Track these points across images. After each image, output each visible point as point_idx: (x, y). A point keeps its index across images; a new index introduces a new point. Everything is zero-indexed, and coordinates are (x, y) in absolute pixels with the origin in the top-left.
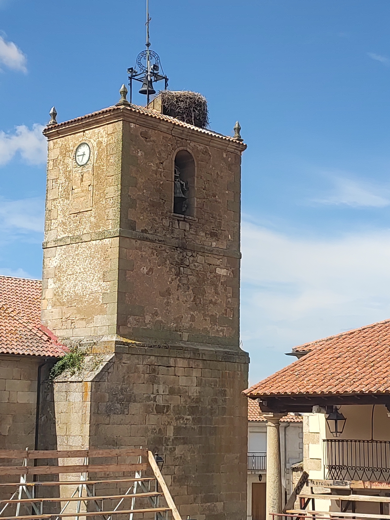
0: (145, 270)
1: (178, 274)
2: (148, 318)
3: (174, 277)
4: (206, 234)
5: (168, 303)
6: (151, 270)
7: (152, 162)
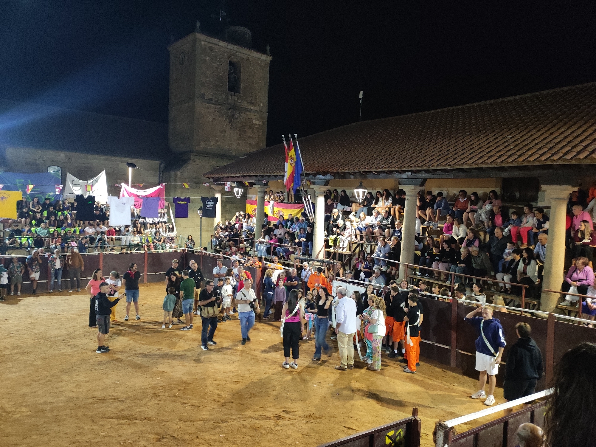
0: (211, 119)
1: (230, 122)
2: (212, 143)
3: (228, 123)
4: (247, 102)
5: (224, 136)
6: (214, 119)
7: (214, 63)
